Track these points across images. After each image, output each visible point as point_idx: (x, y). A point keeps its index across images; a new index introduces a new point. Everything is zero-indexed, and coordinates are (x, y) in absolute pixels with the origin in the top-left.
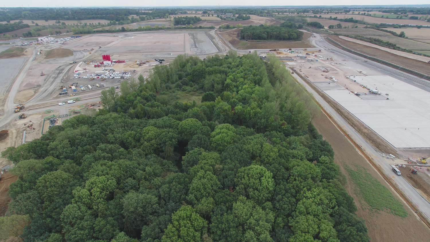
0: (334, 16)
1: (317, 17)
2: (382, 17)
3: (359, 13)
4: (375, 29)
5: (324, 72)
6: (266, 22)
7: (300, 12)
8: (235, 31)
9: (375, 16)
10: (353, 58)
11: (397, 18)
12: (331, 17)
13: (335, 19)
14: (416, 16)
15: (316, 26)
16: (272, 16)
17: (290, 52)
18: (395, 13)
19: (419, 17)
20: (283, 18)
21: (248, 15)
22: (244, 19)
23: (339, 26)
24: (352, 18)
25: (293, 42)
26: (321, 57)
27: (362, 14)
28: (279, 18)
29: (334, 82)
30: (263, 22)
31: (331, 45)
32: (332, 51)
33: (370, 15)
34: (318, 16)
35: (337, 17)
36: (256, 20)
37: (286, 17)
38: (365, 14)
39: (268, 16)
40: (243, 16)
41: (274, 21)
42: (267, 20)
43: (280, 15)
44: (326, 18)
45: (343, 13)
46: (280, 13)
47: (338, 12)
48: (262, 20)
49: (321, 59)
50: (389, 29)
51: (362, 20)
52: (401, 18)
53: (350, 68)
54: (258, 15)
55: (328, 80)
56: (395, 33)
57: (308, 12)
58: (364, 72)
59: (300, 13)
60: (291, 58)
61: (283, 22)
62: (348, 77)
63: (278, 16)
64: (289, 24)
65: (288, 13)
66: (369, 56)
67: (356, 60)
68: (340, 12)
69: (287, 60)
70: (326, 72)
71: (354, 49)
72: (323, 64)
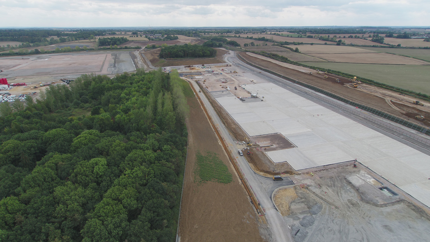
0: (250, 36)
1: (237, 37)
2: (288, 36)
3: (271, 33)
4: (280, 46)
5: (223, 82)
6: (192, 42)
7: (224, 32)
8: (159, 51)
9: (282, 36)
10: (252, 70)
11: (299, 37)
12: (248, 36)
13: (251, 38)
14: (312, 35)
15: (234, 44)
16: (199, 36)
17: (202, 68)
18: (298, 33)
19: (313, 36)
20: (208, 38)
21: (175, 36)
22: (171, 39)
23: (252, 44)
24: (264, 37)
25: (207, 59)
26: (226, 71)
27: (273, 34)
28: (204, 38)
29: (227, 90)
30: (188, 42)
31: (239, 60)
32: (237, 65)
33: (279, 35)
34: (238, 35)
35: (252, 37)
36: (183, 40)
37: (211, 37)
38: (275, 33)
39: (195, 36)
40: (171, 36)
41: (199, 40)
42: (193, 40)
43: (206, 35)
44: (244, 38)
45: (258, 33)
46: (206, 34)
47: (255, 33)
48: (188, 40)
49: (225, 72)
50: (288, 46)
51: (271, 39)
52: (301, 37)
53: (245, 78)
54: (186, 35)
55: (224, 89)
56: (292, 49)
57: (230, 32)
58: (255, 81)
59: (223, 34)
60: (201, 72)
61: (206, 41)
62: (241, 86)
63: (204, 36)
64: (211, 43)
65: (213, 34)
66: (264, 68)
67: (253, 72)
68: (256, 33)
69: (196, 74)
70: (225, 83)
71: (254, 63)
72: (226, 76)
